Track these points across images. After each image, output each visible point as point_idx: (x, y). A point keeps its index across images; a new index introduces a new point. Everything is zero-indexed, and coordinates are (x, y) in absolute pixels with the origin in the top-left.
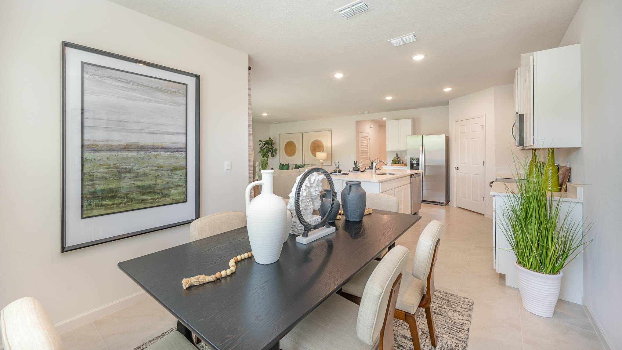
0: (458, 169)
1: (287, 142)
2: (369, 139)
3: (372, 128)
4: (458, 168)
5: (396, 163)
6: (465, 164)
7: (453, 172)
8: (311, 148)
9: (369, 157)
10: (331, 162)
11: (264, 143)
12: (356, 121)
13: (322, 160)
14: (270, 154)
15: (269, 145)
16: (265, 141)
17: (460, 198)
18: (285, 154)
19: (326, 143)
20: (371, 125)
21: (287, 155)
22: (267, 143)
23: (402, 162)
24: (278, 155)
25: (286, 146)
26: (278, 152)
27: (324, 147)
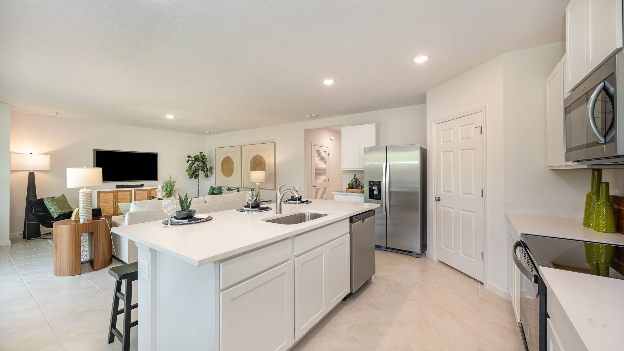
0: (439, 200)
1: (224, 158)
2: (327, 154)
3: (332, 140)
4: (439, 198)
5: (353, 188)
6: (451, 192)
7: (431, 204)
8: (250, 165)
9: (327, 178)
10: (274, 185)
11: (193, 159)
12: (305, 129)
13: (258, 183)
14: (201, 174)
15: (199, 162)
16: (194, 157)
17: (443, 246)
18: (222, 174)
19: (269, 160)
20: (331, 137)
21: (224, 176)
22: (196, 159)
23: (362, 187)
24: (214, 174)
25: (222, 164)
26: (214, 171)
27: (266, 164)
